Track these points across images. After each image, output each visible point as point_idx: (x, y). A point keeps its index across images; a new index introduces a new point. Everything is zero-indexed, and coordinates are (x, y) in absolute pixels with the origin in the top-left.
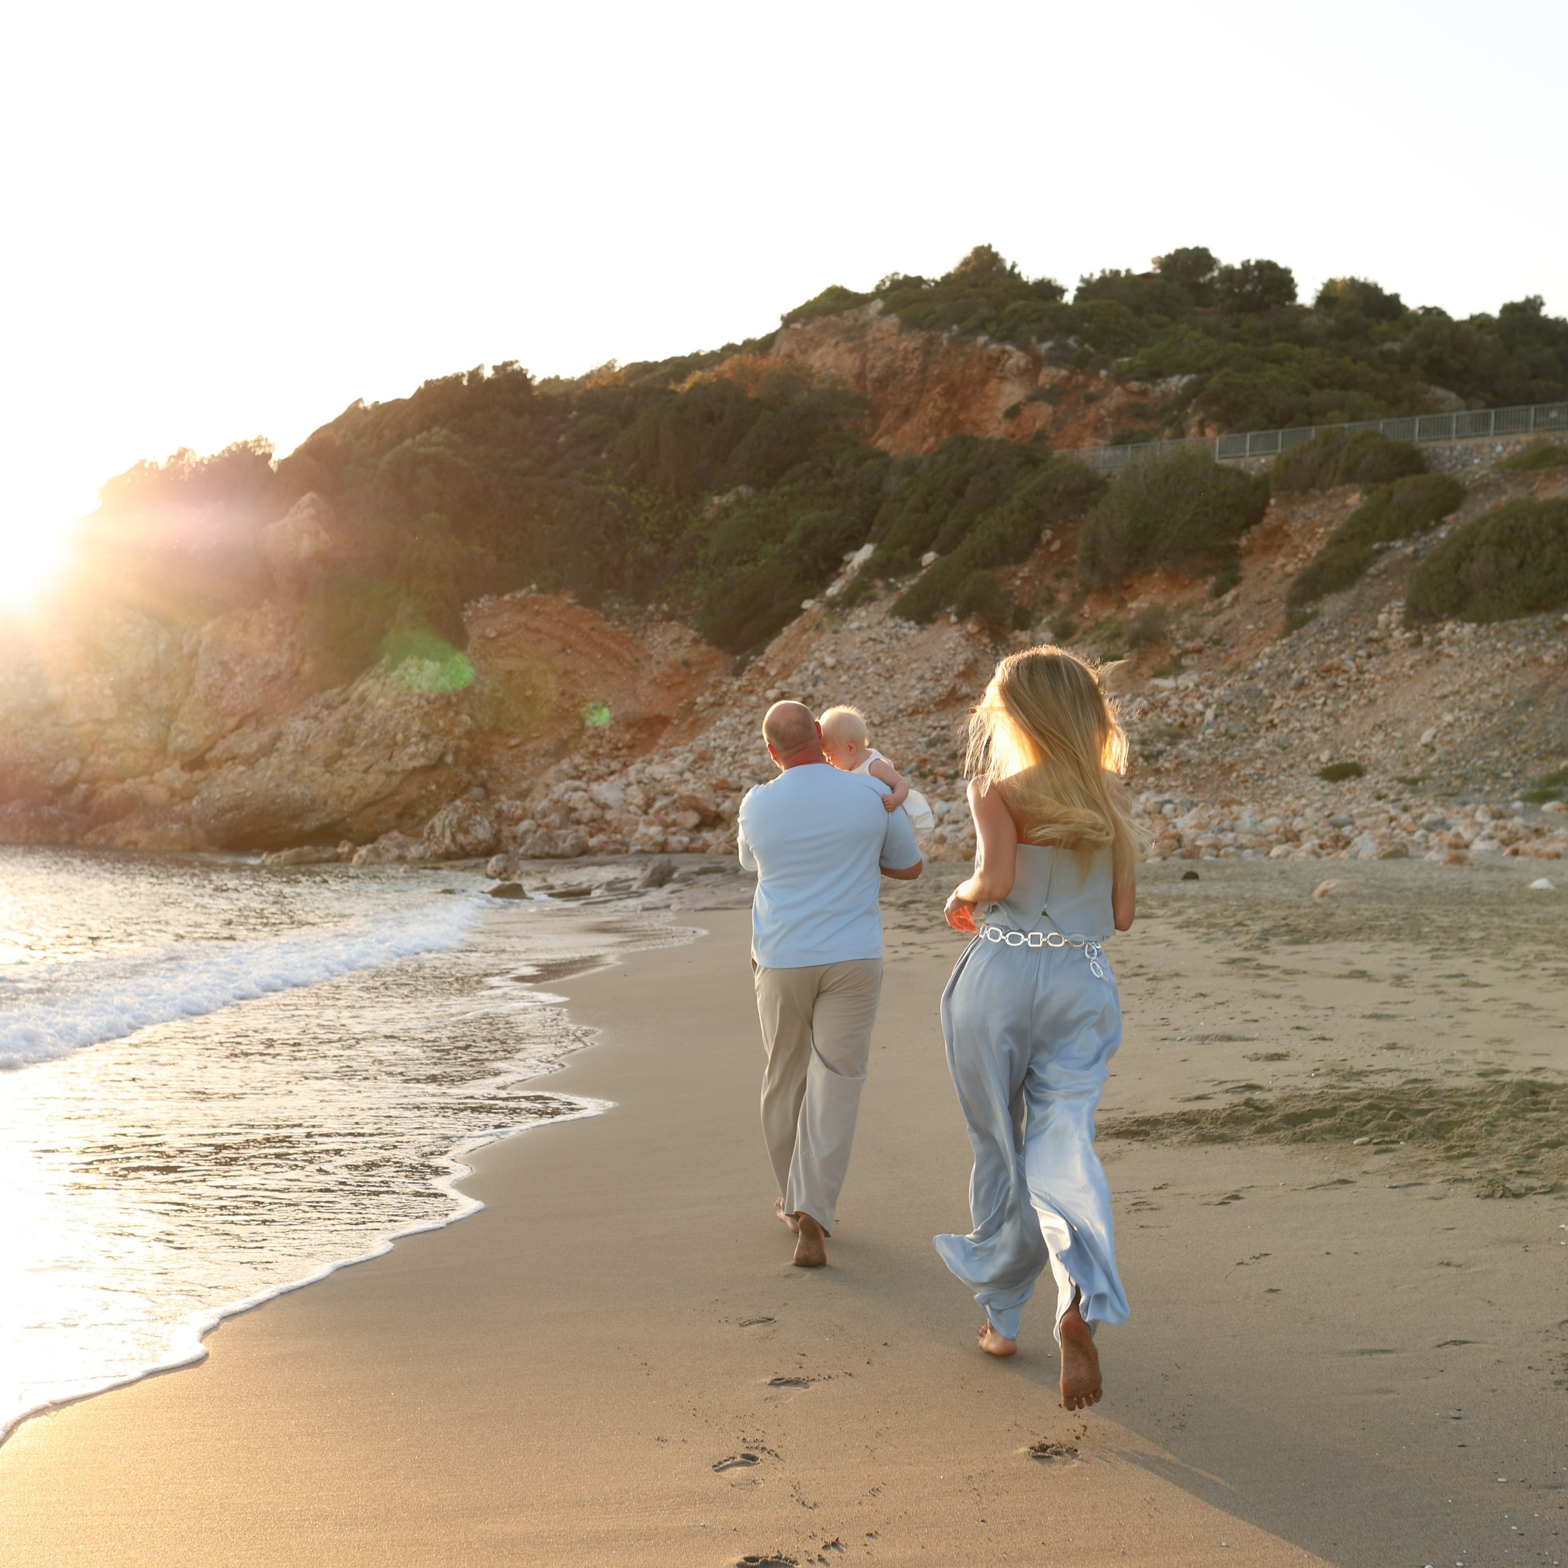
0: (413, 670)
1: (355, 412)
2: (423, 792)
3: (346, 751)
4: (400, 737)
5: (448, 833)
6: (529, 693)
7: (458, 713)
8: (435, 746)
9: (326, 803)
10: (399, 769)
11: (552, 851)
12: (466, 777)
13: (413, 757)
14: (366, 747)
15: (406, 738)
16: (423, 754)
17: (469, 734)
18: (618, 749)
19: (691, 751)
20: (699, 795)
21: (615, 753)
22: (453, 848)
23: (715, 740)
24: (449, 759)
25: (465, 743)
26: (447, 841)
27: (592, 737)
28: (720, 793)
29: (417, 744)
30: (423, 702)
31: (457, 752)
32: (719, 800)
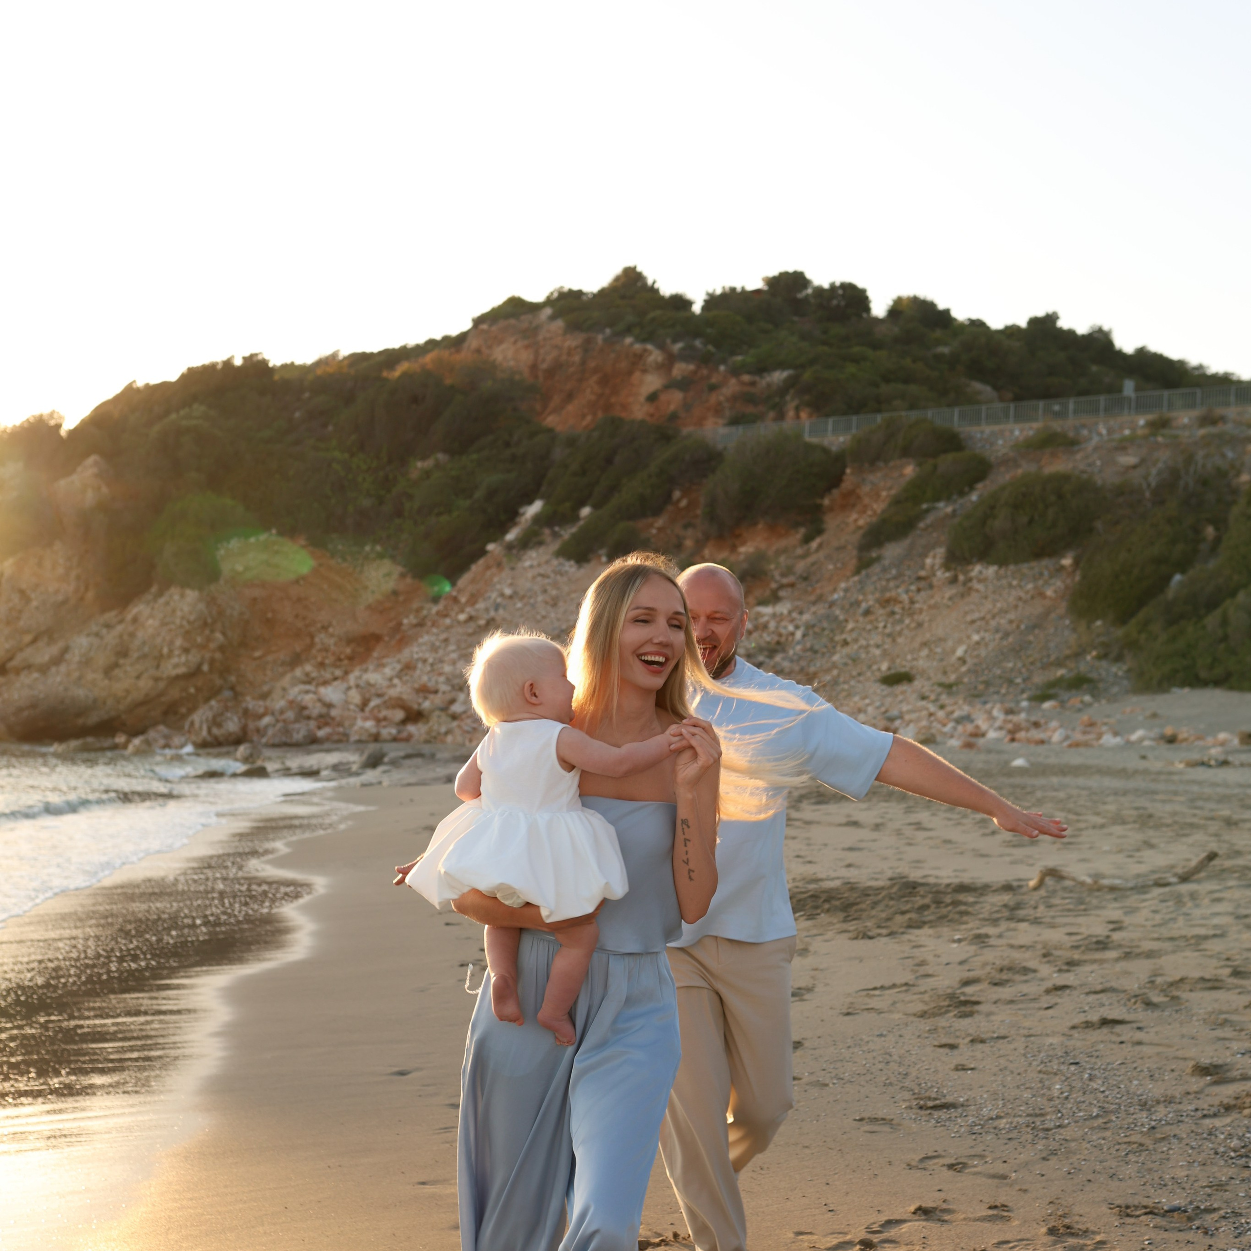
0: (176, 597)
1: (130, 391)
2: (184, 694)
3: (121, 661)
4: (165, 650)
5: (205, 728)
6: (270, 615)
7: (212, 631)
8: (194, 658)
9: (104, 703)
10: (165, 676)
11: (289, 741)
12: (218, 682)
13: (176, 666)
14: (139, 658)
15: (171, 651)
16: (184, 664)
17: (221, 648)
18: (340, 660)
19: (399, 661)
20: (405, 697)
21: (338, 663)
22: (209, 739)
23: (417, 653)
24: (205, 668)
25: (218, 656)
26: (204, 733)
27: (320, 651)
28: (421, 695)
29: (179, 656)
30: (185, 623)
31: (212, 662)
32: (420, 700)
